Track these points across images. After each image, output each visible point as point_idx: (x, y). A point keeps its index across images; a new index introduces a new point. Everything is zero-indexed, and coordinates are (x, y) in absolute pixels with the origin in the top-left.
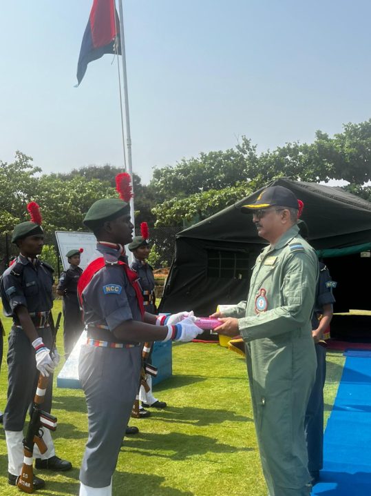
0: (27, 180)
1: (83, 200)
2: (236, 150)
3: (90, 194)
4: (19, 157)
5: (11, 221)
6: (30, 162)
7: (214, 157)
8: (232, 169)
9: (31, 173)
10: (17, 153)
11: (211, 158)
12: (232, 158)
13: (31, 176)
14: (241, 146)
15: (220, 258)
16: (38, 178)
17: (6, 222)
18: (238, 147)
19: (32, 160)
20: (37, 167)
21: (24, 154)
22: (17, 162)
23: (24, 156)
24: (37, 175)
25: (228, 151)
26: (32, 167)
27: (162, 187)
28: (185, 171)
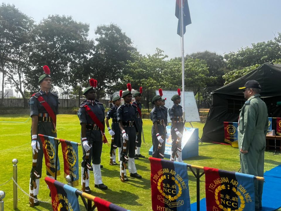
0: (160, 62)
1: (187, 72)
2: (274, 41)
3: (190, 68)
4: (158, 51)
5: (152, 82)
6: (162, 53)
7: (260, 45)
8: (271, 52)
9: (163, 58)
10: (157, 49)
11: (258, 46)
12: (271, 45)
13: (163, 60)
14: (277, 38)
15: (234, 104)
16: (166, 61)
17: (150, 83)
18: (275, 39)
19: (163, 52)
20: (166, 55)
21: (160, 49)
22: (156, 53)
23: (160, 50)
24: (166, 59)
25: (268, 42)
26: (163, 56)
27: (229, 63)
28: (242, 54)
